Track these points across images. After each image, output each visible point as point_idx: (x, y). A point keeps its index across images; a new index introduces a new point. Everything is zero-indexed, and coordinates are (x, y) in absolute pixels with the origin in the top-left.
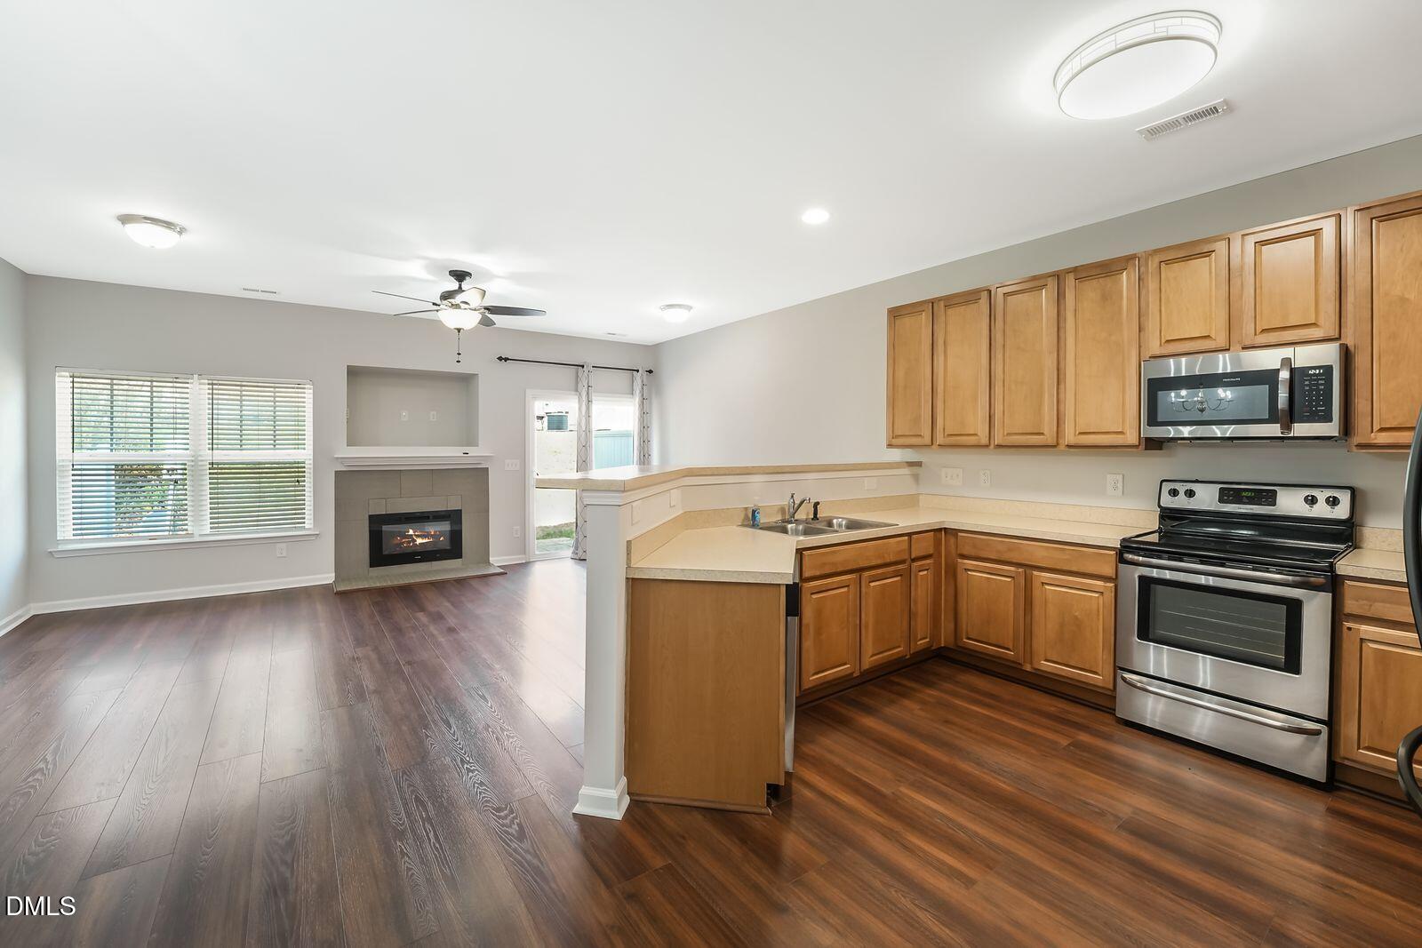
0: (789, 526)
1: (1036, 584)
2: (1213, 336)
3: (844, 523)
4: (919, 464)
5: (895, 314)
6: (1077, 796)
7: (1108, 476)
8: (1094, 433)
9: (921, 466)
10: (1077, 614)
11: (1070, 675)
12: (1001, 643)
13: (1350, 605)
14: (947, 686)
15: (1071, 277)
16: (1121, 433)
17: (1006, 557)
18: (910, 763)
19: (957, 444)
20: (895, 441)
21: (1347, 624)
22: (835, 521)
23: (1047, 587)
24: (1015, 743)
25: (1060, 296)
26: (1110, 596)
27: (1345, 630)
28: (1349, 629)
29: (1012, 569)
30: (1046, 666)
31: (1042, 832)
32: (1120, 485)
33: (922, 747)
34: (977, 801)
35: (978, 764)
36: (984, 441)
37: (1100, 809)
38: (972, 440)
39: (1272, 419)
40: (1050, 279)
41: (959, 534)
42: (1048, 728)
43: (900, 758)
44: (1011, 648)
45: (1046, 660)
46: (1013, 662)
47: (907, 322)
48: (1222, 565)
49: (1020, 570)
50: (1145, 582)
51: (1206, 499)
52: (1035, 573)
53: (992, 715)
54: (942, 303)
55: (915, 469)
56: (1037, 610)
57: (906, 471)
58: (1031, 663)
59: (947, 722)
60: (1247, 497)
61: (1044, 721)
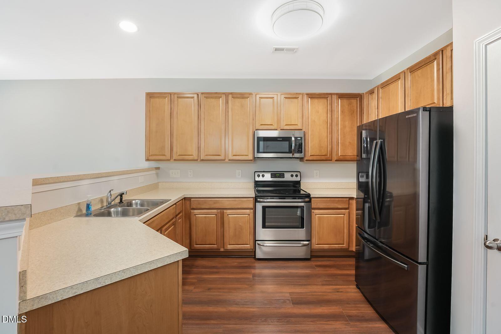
0: (112, 210)
1: (225, 215)
2: (273, 124)
3: (139, 202)
4: (158, 168)
5: (150, 96)
6: (273, 299)
7: (237, 171)
8: (238, 155)
9: (159, 169)
10: (240, 224)
11: (239, 248)
12: (211, 243)
13: (313, 205)
14: (195, 270)
15: (230, 96)
16: (247, 155)
17: (212, 207)
18: (212, 322)
19: (183, 159)
20: (150, 158)
21: (313, 211)
22: (134, 202)
23: (229, 216)
24: (239, 286)
25: (227, 102)
26: (252, 215)
27: (312, 212)
28: (313, 212)
29: (215, 211)
30: (230, 247)
31: (281, 323)
32: (240, 174)
33: (211, 309)
34: (251, 324)
35: (236, 304)
36: (196, 158)
37: (283, 300)
38: (191, 157)
39: (290, 152)
40: (223, 95)
41: (192, 199)
42: (242, 273)
43: (208, 322)
44: (215, 244)
45: (230, 245)
46: (217, 249)
47: (157, 101)
48: (285, 199)
49: (219, 211)
50: (264, 208)
51: (268, 177)
52: (225, 211)
53: (221, 276)
54: (176, 96)
55: (157, 171)
56: (226, 225)
57: (154, 172)
58: (224, 248)
59: (209, 289)
60: (278, 176)
61: (238, 270)
